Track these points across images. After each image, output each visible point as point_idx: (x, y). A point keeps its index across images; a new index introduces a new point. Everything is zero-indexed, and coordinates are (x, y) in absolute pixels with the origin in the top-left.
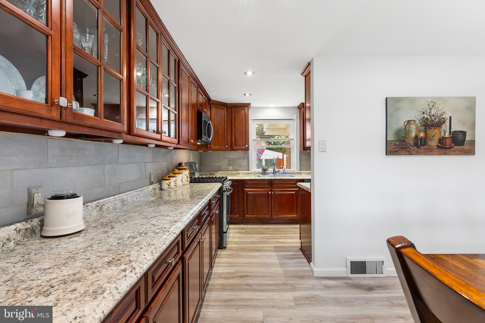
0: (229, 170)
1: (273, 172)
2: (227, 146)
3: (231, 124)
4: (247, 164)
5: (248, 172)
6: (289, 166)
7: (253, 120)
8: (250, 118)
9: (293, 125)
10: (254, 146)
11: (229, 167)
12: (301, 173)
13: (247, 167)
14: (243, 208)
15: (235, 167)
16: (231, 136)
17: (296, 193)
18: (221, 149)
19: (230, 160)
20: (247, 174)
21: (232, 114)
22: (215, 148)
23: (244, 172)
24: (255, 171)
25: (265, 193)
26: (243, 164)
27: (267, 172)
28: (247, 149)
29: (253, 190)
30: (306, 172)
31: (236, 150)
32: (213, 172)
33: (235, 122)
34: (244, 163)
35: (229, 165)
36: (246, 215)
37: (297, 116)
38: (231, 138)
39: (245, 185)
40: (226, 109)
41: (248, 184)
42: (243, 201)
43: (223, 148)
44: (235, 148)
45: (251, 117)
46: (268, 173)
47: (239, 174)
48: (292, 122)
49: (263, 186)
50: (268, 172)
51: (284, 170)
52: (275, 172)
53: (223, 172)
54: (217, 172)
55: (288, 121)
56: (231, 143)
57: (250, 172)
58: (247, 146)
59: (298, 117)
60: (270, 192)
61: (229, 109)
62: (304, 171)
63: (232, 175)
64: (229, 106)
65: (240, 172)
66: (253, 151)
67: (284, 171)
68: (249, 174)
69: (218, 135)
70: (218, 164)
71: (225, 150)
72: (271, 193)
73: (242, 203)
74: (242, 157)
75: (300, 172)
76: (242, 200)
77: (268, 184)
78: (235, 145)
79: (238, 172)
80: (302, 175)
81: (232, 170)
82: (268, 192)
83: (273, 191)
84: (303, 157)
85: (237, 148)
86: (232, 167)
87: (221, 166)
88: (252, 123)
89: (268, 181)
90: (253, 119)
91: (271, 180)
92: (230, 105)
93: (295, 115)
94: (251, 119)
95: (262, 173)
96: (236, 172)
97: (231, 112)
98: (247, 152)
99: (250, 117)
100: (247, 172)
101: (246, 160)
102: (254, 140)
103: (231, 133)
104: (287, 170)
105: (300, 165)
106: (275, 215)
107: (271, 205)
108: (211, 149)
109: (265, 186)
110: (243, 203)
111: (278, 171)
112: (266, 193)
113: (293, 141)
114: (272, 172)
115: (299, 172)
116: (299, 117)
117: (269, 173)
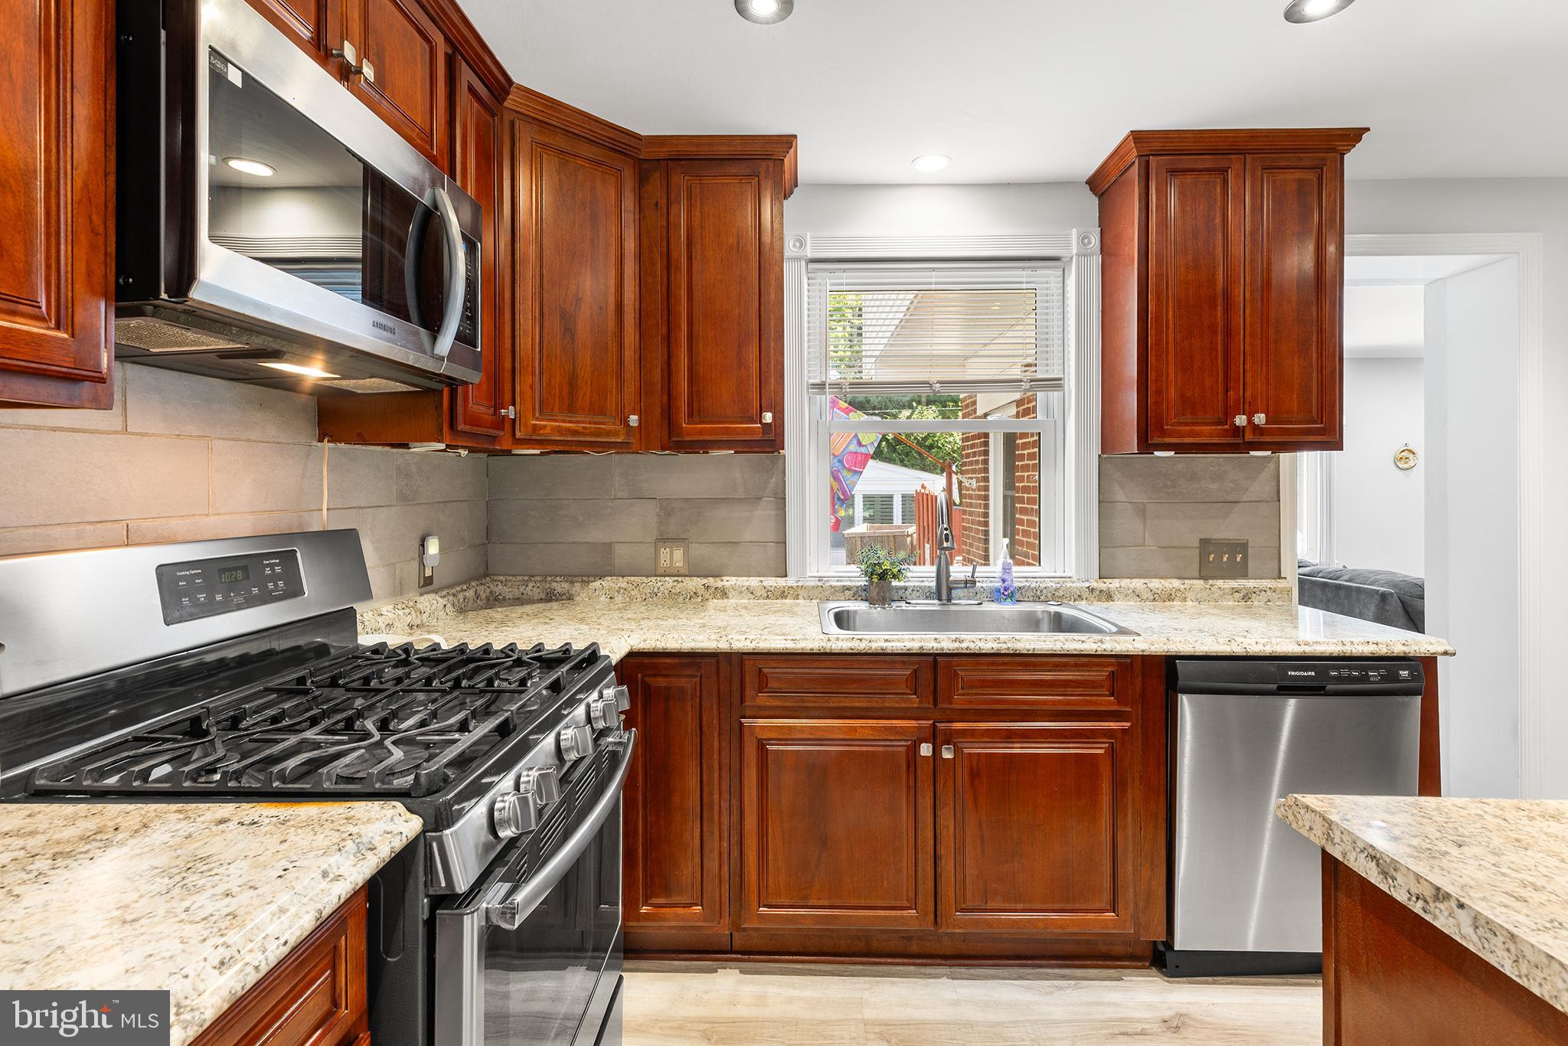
0: (660, 571)
1: (934, 584)
2: (634, 420)
3: (665, 273)
4: (772, 536)
5: (781, 582)
6: (1027, 548)
7: (811, 266)
8: (790, 249)
9: (1057, 300)
10: (814, 425)
11: (664, 553)
12: (1109, 596)
13: (772, 549)
14: (735, 853)
15: (699, 551)
16: (666, 354)
17: (1111, 751)
18: (592, 434)
19: (667, 509)
20: (770, 594)
21: (673, 209)
22: (548, 431)
23: (753, 582)
24: (820, 579)
25: (894, 754)
26: (747, 536)
27: (895, 583)
28: (771, 442)
29: (802, 729)
30: (1137, 584)
31: (700, 446)
32: (566, 585)
33: (690, 258)
34: (756, 525)
35: (664, 539)
36: (756, 904)
37: (1083, 239)
38: (666, 367)
39: (749, 692)
40: (628, 175)
41: (772, 684)
42: (735, 802)
43: (608, 434)
44: (688, 434)
45: (801, 243)
46: (901, 593)
47: (724, 593)
48: (1048, 276)
49: (874, 702)
50: (901, 588)
51: (1006, 577)
52: (950, 589)
53: (622, 582)
54: (588, 582)
55: (1029, 272)
56: (665, 397)
57: (790, 581)
58: (768, 417)
59: (1090, 242)
60: (926, 750)
61: (656, 178)
62: (1125, 582)
63: (681, 599)
64: (651, 156)
65: (729, 582)
66: (811, 456)
67: (1004, 581)
68: (783, 594)
69: (573, 339)
70: (597, 534)
71: (623, 448)
72: (936, 751)
73: (725, 819)
74: (740, 493)
75: (1101, 585)
76: (726, 796)
77: (914, 684)
78: (691, 414)
79: (719, 584)
80: (1119, 604)
81: (682, 571)
82: (914, 748)
83: (949, 738)
84: (1120, 495)
85: (701, 432)
86: (678, 554)
87: (611, 544)
88: (806, 280)
89: (911, 663)
90: (810, 255)
91: (935, 661)
92: (663, 152)
93: (1074, 231)
94: (799, 259)
95: (865, 589)
96: (705, 581)
97: (665, 197)
98: (772, 462)
99: (794, 246)
100: (771, 582)
101: (764, 512)
102: (814, 386)
103: (665, 331)
104: (1021, 574)
105: (1106, 542)
106: (962, 910)
107: (930, 834)
108: (514, 434)
109: (890, 702)
110: (735, 818)
111: (966, 582)
112: (900, 747)
113: (1055, 395)
114: (926, 584)
115: (1094, 585)
116: (1095, 240)
117: (906, 589)
